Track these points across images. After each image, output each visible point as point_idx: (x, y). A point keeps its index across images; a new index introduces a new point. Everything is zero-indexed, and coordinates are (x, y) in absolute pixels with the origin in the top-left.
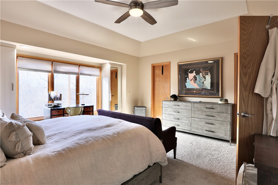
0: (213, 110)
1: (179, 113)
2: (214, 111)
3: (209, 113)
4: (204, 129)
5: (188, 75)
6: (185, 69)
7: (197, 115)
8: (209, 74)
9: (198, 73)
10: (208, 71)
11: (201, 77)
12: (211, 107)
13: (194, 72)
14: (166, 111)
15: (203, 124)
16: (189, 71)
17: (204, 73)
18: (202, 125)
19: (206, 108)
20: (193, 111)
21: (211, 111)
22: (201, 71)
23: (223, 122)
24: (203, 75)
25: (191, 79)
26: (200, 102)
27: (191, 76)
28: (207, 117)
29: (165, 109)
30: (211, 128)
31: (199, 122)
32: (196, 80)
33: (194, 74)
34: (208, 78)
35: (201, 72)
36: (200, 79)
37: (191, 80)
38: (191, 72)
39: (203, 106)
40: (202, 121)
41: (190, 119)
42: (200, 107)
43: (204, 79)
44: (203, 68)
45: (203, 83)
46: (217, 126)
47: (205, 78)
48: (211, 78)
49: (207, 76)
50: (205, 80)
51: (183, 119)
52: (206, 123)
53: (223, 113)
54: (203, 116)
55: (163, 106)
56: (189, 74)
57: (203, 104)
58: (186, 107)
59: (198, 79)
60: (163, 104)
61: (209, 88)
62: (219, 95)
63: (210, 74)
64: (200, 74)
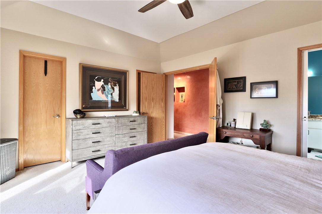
0: (135, 122)
1: (101, 134)
2: (136, 124)
3: (132, 126)
4: (128, 144)
5: (94, 83)
6: (91, 74)
7: (122, 131)
8: (117, 85)
9: (106, 83)
10: (117, 82)
11: (110, 87)
12: (133, 120)
13: (102, 80)
14: (79, 135)
15: (126, 139)
16: (96, 78)
17: (112, 83)
18: (126, 141)
19: (130, 121)
20: (117, 127)
21: (133, 124)
22: (110, 80)
23: (143, 132)
24: (112, 85)
25: (99, 88)
26: (116, 116)
27: (98, 84)
28: (130, 130)
29: (78, 133)
30: (134, 141)
31: (123, 139)
32: (104, 90)
33: (102, 83)
34: (117, 89)
35: (109, 82)
36: (109, 90)
37: (98, 90)
38: (99, 80)
39: (127, 120)
40: (126, 137)
41: (114, 137)
42: (124, 122)
43: (112, 91)
44: (112, 78)
45: (112, 94)
46: (138, 137)
47: (113, 89)
48: (120, 90)
49: (115, 87)
50: (114, 92)
51: (106, 141)
52: (130, 137)
53: (142, 124)
54: (127, 131)
55: (74, 128)
56: (96, 82)
57: (127, 118)
58: (109, 124)
59: (106, 90)
60: (73, 125)
61: (118, 101)
62: (126, 108)
63: (119, 85)
64: (109, 84)
